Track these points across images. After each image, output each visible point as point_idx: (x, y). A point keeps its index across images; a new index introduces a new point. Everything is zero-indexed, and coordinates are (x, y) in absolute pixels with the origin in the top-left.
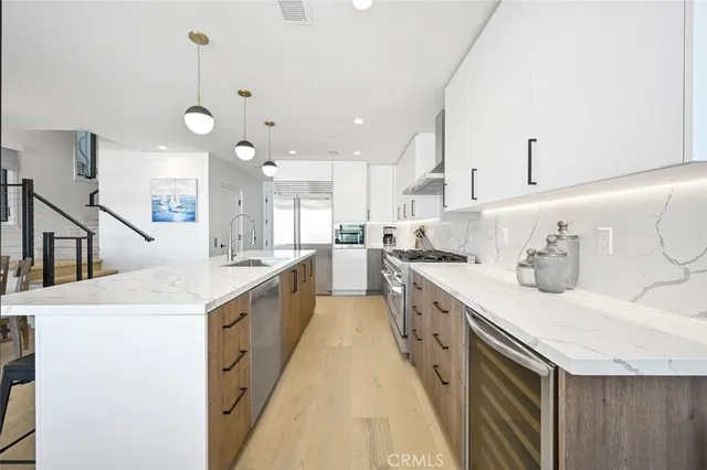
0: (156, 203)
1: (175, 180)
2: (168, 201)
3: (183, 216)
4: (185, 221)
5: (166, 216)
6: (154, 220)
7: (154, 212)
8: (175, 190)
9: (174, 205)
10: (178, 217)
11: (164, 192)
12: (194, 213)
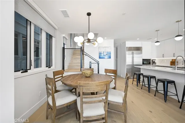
0: (100, 53)
1: (105, 47)
2: (104, 53)
3: (107, 57)
4: (108, 58)
5: (103, 57)
6: (100, 58)
7: (99, 56)
8: (105, 50)
9: (105, 54)
10: (106, 57)
11: (102, 50)
12: (110, 56)
